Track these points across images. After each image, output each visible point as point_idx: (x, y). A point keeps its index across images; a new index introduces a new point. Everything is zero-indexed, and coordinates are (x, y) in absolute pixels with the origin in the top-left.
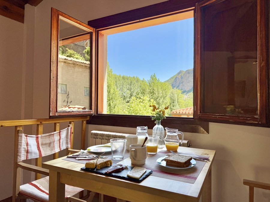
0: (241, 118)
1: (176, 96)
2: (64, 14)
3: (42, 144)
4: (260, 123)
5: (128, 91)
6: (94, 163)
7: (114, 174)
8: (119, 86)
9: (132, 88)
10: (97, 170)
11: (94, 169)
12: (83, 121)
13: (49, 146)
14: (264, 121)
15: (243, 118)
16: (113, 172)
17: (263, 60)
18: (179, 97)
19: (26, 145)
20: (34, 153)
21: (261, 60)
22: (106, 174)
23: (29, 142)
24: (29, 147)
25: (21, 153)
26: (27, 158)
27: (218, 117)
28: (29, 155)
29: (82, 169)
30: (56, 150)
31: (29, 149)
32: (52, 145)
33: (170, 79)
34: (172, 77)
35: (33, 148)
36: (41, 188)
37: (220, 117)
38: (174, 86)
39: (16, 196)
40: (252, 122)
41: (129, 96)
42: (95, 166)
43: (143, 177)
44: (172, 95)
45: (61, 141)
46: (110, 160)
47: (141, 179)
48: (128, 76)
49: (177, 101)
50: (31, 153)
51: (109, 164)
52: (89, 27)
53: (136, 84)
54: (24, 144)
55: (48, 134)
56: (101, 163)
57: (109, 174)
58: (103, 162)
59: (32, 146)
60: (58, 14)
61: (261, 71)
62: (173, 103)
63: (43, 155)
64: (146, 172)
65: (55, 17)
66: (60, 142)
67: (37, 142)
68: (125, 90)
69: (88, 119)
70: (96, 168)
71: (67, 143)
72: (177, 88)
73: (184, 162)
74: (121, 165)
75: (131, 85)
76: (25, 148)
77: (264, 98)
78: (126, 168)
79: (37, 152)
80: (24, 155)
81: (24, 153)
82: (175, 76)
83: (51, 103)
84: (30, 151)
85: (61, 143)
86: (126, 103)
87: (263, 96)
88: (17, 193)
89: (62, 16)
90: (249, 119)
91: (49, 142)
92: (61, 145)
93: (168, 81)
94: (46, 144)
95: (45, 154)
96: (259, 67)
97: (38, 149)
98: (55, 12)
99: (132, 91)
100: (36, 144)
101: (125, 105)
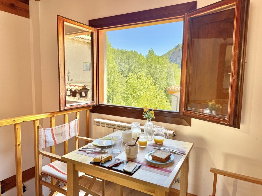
0: (215, 118)
1: (173, 70)
2: (68, 20)
3: (56, 134)
4: (229, 124)
5: (126, 66)
6: (100, 159)
7: (114, 168)
8: (117, 60)
9: (130, 62)
10: (102, 163)
11: (100, 163)
12: (87, 111)
13: (62, 135)
14: (232, 123)
15: (217, 119)
16: (113, 166)
17: (234, 75)
18: (176, 71)
19: (44, 136)
20: (51, 142)
21: (233, 74)
22: (108, 168)
23: (46, 134)
24: (46, 137)
25: (41, 143)
26: (45, 146)
27: (198, 115)
28: (47, 144)
29: (91, 163)
30: (66, 138)
31: (47, 139)
32: (63, 134)
33: (168, 53)
34: (170, 51)
35: (50, 139)
36: (57, 168)
37: (199, 115)
38: (172, 60)
39: (39, 175)
40: (223, 122)
41: (127, 70)
42: (100, 161)
43: (134, 171)
44: (169, 70)
45: (71, 130)
46: (111, 156)
47: (132, 173)
48: (127, 50)
49: (173, 75)
50: (48, 142)
51: (110, 159)
52: (90, 27)
53: (134, 58)
54: (43, 136)
55: (60, 126)
56: (105, 159)
57: (110, 168)
58: (106, 157)
59: (49, 136)
60: (63, 21)
61: (233, 83)
62: (170, 77)
63: (57, 143)
64: (136, 166)
65: (61, 24)
66: (69, 131)
67: (52, 133)
68: (123, 64)
69: (91, 108)
70: (101, 162)
71: (75, 132)
72: (174, 62)
73: (165, 158)
74: (119, 160)
75: (129, 60)
76: (44, 139)
77: (233, 105)
78: (123, 162)
79: (53, 141)
80: (43, 144)
81: (43, 143)
82: (173, 50)
83: (61, 100)
84: (47, 141)
85: (71, 132)
86: (124, 78)
87: (232, 103)
88: (40, 172)
89: (67, 22)
90: (221, 120)
91: (61, 132)
92: (71, 134)
93: (165, 55)
94: (59, 134)
95: (59, 142)
96: (231, 80)
97: (53, 139)
98: (61, 20)
99: (130, 65)
100: (51, 134)
101: (123, 80)
